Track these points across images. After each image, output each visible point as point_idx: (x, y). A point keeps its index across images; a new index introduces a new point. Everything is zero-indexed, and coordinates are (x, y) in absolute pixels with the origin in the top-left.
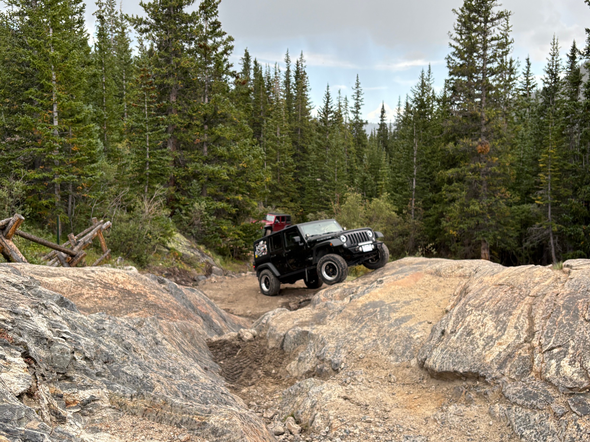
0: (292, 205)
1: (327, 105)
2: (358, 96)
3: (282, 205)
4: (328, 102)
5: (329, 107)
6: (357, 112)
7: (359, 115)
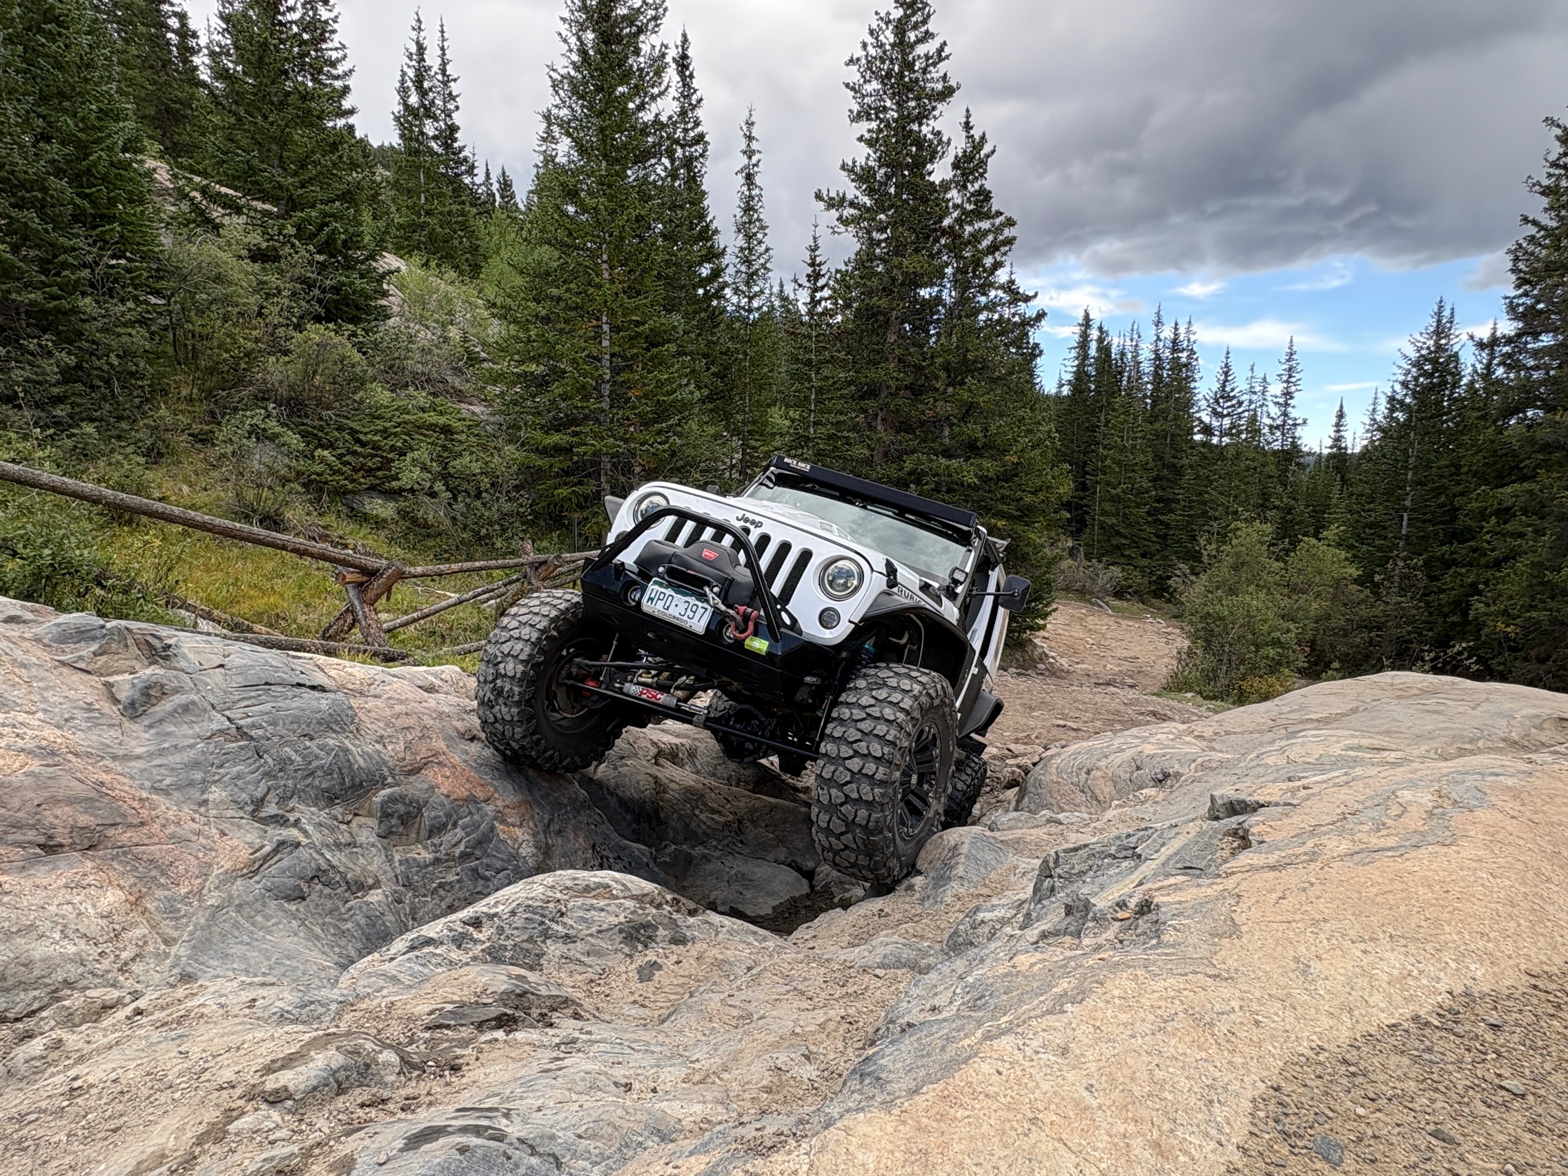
0: (1145, 562)
1: (1224, 386)
2: (1290, 376)
3: (1123, 560)
4: (1226, 381)
5: (1228, 389)
6: (1287, 405)
7: (1289, 409)
